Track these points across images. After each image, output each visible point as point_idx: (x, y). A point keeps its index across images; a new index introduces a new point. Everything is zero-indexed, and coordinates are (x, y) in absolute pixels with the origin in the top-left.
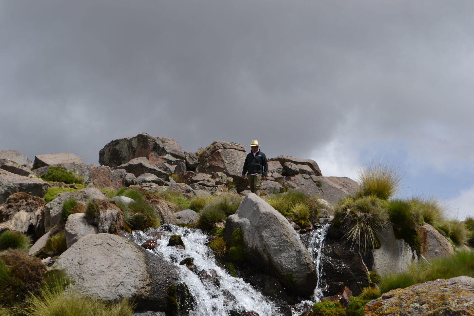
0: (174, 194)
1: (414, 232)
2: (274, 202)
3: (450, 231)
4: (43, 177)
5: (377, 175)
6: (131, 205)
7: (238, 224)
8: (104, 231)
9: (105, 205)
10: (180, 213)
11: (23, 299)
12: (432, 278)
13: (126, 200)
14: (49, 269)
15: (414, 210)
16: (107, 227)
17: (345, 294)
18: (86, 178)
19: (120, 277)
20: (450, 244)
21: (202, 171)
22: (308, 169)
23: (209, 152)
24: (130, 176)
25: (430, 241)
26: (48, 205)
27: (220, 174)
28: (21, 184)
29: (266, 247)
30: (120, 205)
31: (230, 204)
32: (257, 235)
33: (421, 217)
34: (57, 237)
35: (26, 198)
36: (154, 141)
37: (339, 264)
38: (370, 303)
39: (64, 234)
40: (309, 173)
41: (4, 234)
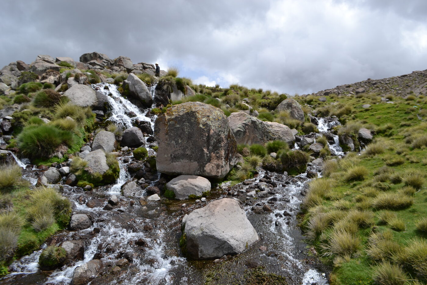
0: (106, 73)
1: (184, 88)
2: (139, 76)
3: (194, 88)
4: (59, 65)
5: (173, 69)
6: (91, 76)
7: (127, 83)
8: (81, 84)
9: (81, 75)
10: (108, 79)
11: (53, 105)
12: (188, 101)
13: (89, 73)
14: (62, 96)
15: (183, 81)
16: (82, 82)
17: (162, 106)
18: (75, 66)
19: (87, 99)
20: (194, 92)
21: (116, 66)
22: (151, 67)
23: (118, 60)
24: (91, 66)
25: (188, 91)
26: (61, 74)
27: (122, 67)
28: (51, 67)
29: (136, 91)
30: (87, 75)
31: (125, 77)
32: (133, 87)
33: (186, 83)
34: (64, 85)
35: (53, 72)
36: (99, 55)
37: (160, 97)
38: (168, 109)
39: (67, 84)
40: (151, 68)
41: (45, 83)
